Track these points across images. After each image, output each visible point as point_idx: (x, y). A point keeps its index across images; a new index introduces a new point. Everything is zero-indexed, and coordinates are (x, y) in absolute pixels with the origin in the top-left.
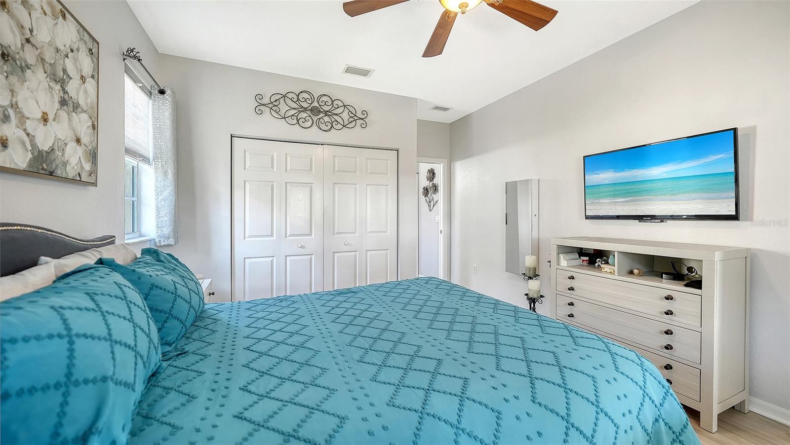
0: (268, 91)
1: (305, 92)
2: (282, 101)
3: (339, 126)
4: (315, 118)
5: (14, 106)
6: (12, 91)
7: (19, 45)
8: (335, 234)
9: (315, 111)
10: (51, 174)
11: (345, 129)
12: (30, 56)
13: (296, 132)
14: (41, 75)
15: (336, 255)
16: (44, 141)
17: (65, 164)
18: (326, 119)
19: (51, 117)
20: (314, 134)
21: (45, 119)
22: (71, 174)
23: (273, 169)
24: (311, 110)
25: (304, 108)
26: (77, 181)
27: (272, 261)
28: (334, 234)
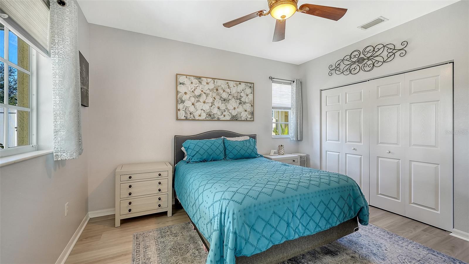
0: (333, 61)
1: (355, 51)
2: (342, 63)
3: (380, 64)
4: (361, 65)
5: (227, 108)
6: (226, 106)
7: (228, 96)
8: (379, 144)
9: (360, 60)
10: (237, 120)
11: (385, 64)
12: (230, 97)
13: (351, 78)
14: (233, 100)
15: (380, 159)
16: (234, 113)
17: (241, 117)
18: (370, 62)
19: (236, 108)
20: (362, 75)
21: (235, 109)
22: (243, 119)
23: (339, 103)
24: (358, 61)
25: (354, 62)
26: (246, 120)
27: (339, 155)
28: (378, 143)
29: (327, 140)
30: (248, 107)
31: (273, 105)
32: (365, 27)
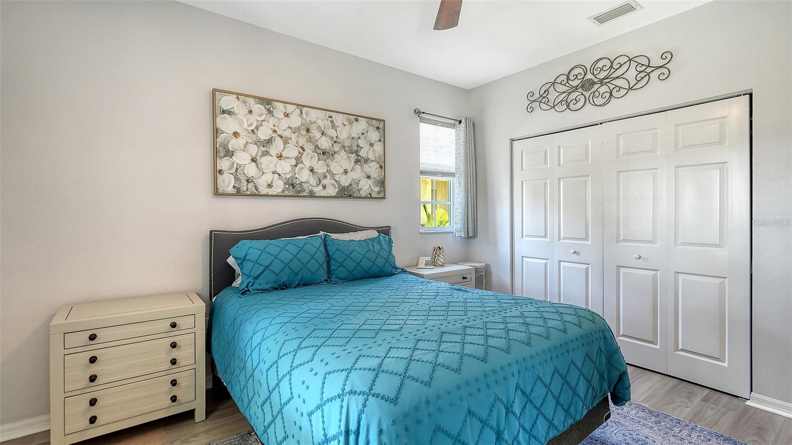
0: (536, 85)
1: (576, 67)
2: (552, 89)
3: (623, 92)
4: (587, 94)
5: (329, 171)
6: (328, 166)
7: (331, 146)
8: (621, 242)
9: (587, 85)
10: (350, 196)
11: (631, 93)
12: (337, 148)
13: (569, 118)
14: (343, 153)
15: (622, 270)
16: (345, 181)
17: (359, 190)
18: (604, 89)
19: (349, 170)
20: (590, 113)
21: (346, 172)
22: (363, 193)
23: (547, 165)
24: (583, 87)
25: (574, 87)
26: (369, 197)
27: (546, 264)
28: (618, 241)
29: (524, 235)
30: (373, 169)
31: (422, 167)
32: (601, 19)
